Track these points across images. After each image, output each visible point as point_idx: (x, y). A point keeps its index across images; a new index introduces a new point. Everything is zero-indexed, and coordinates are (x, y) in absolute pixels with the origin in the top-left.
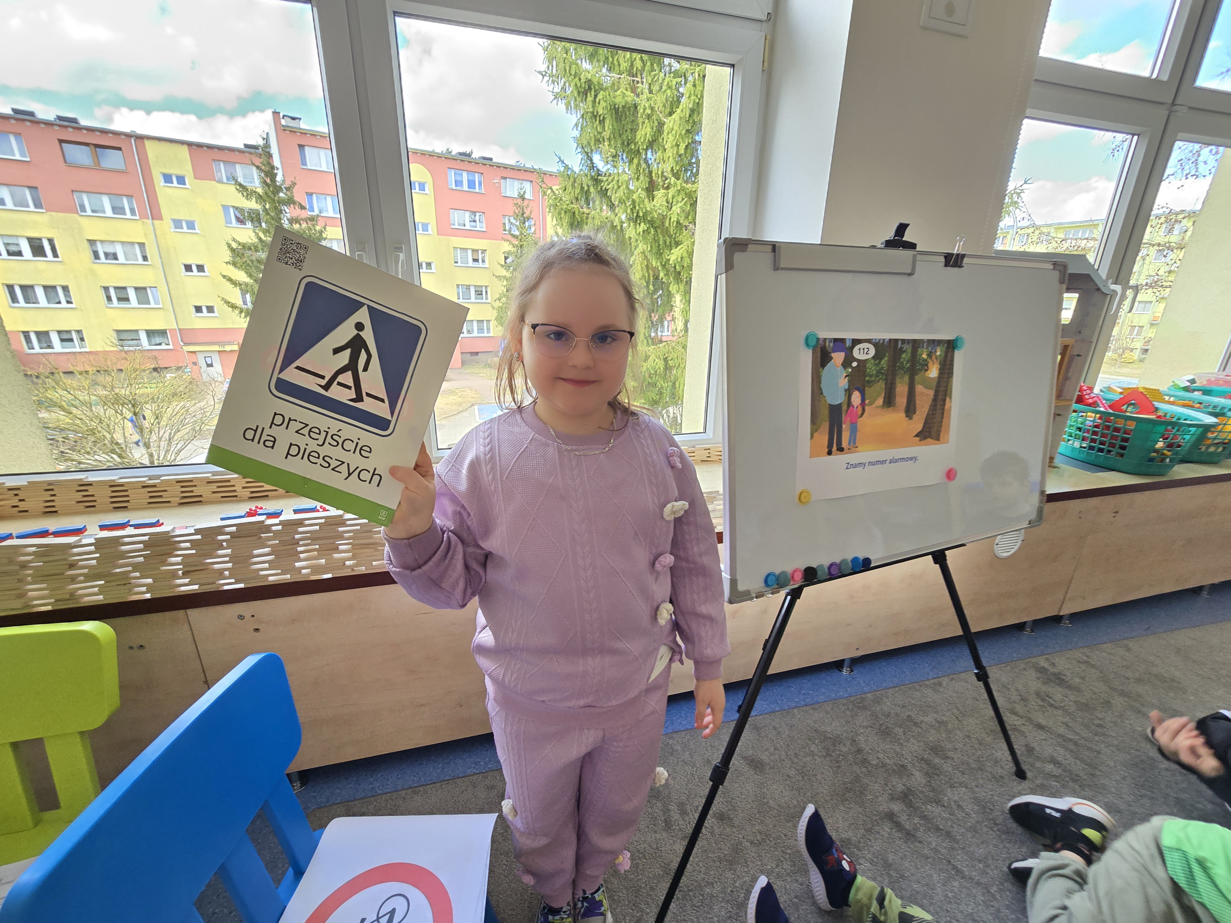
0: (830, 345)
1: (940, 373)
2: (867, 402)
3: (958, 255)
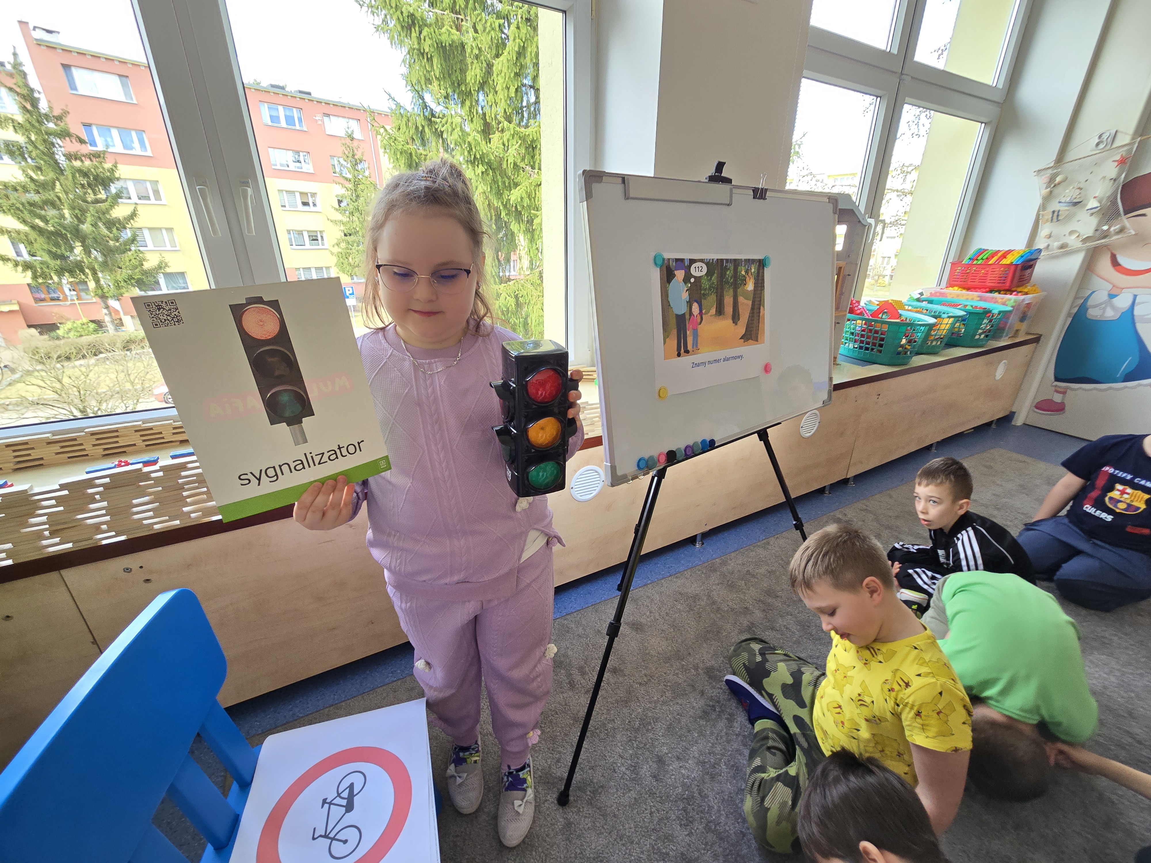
0: (673, 264)
1: (755, 287)
2: (704, 311)
3: (762, 189)
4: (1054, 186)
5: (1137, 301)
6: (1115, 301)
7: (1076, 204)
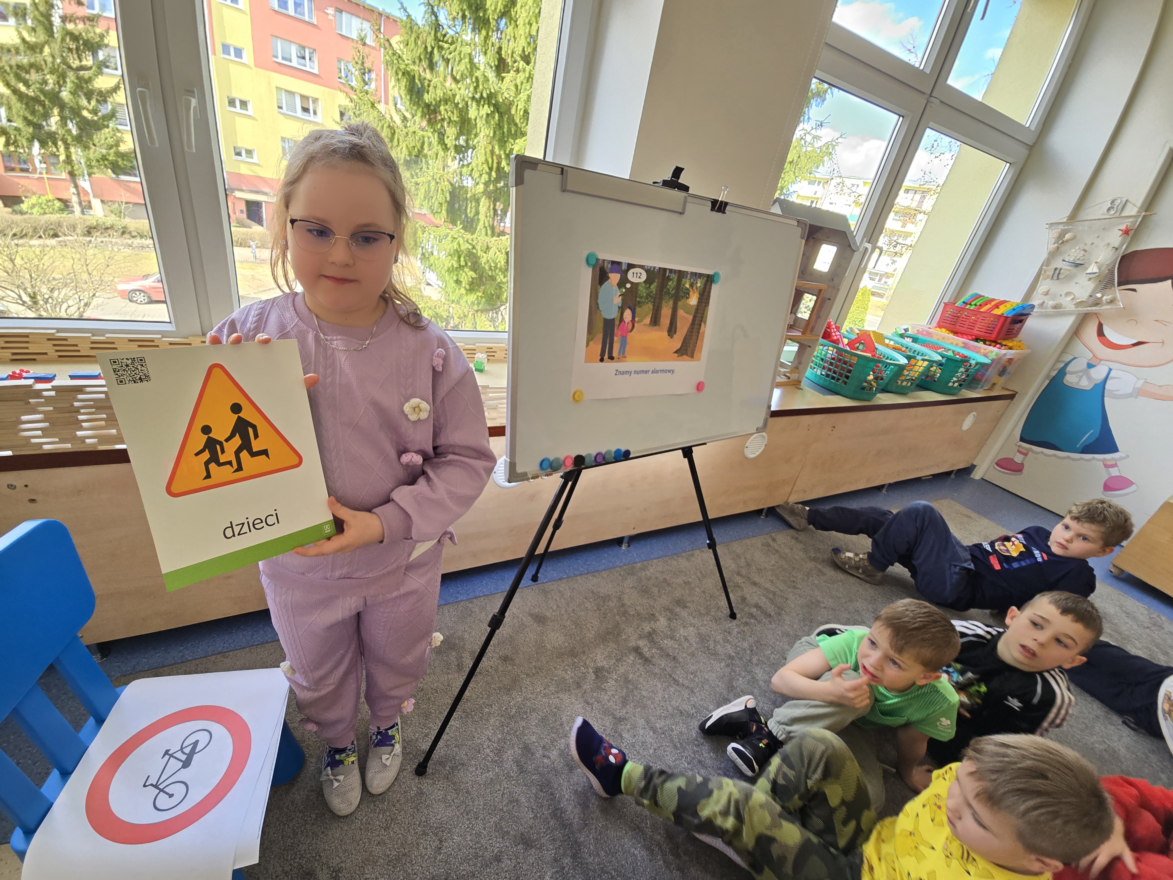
0: (608, 266)
1: (698, 302)
2: (637, 319)
4: (1062, 243)
5: (1111, 375)
6: (1092, 371)
7: (1077, 265)
